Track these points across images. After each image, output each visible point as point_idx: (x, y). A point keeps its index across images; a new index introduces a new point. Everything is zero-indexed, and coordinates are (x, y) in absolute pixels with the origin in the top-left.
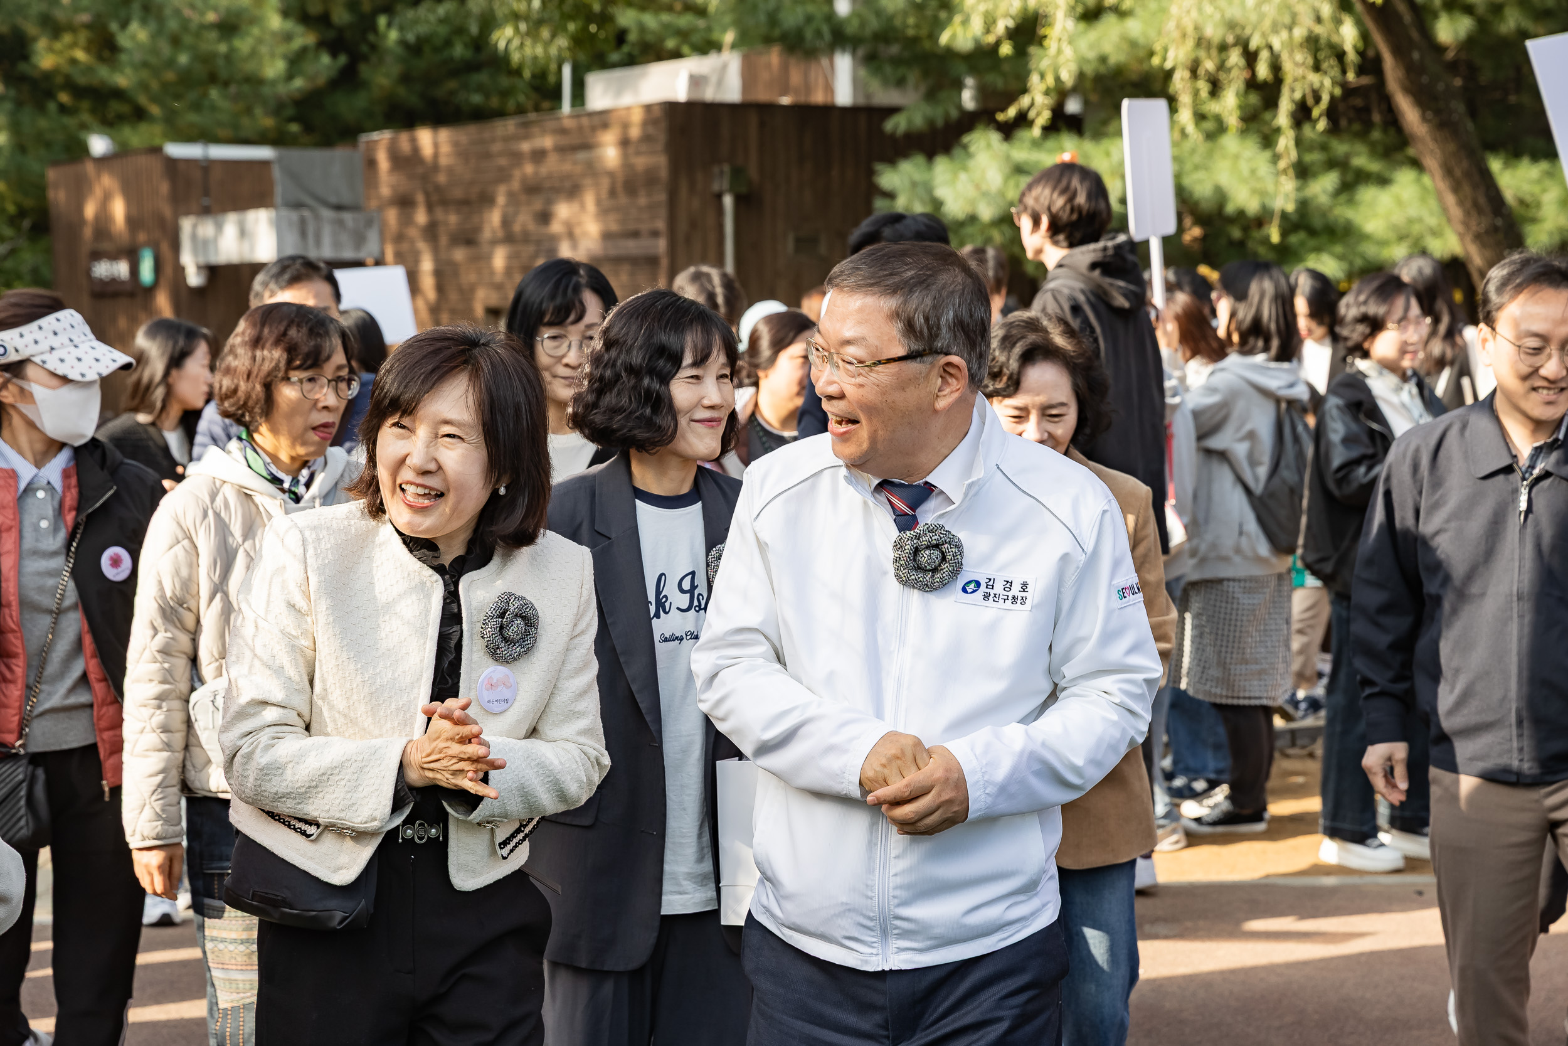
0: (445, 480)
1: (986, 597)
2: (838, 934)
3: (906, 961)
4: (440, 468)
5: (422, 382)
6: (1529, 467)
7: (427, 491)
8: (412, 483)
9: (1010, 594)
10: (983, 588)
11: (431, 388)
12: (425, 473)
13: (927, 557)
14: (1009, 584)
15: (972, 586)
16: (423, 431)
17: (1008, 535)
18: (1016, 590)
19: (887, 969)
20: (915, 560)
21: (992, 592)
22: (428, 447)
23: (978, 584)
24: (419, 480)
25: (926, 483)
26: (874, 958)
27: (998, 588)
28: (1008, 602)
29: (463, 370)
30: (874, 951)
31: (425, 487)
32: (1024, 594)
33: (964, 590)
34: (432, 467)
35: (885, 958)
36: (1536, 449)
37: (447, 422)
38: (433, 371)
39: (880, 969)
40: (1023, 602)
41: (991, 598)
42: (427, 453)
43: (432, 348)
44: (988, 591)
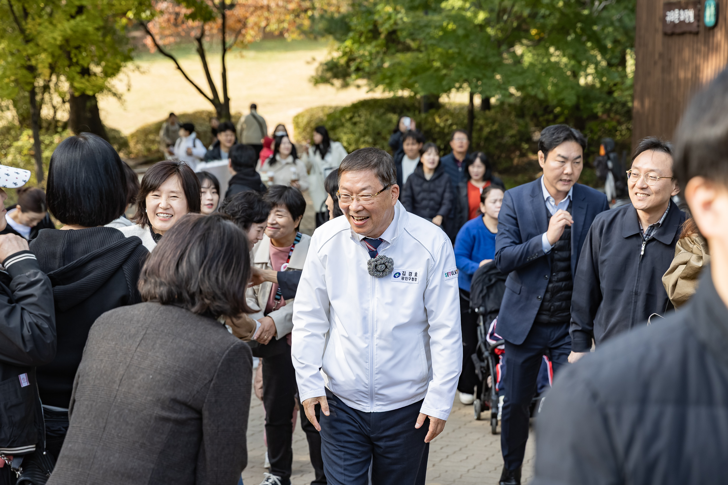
0: (173, 211)
1: (403, 279)
2: (354, 399)
3: (379, 409)
4: (171, 207)
5: (161, 179)
6: (647, 235)
7: (167, 215)
8: (162, 213)
9: (411, 277)
10: (401, 275)
11: (164, 181)
12: (166, 209)
13: (381, 267)
14: (411, 274)
15: (397, 275)
16: (164, 196)
17: (409, 256)
18: (413, 276)
19: (372, 412)
20: (376, 268)
21: (405, 277)
22: (166, 200)
23: (400, 274)
24: (164, 212)
25: (380, 238)
26: (367, 408)
27: (407, 275)
28: (411, 280)
29: (175, 174)
30: (368, 405)
31: (167, 214)
32: (416, 277)
33: (395, 277)
34: (169, 207)
35: (372, 408)
36: (651, 227)
37: (172, 192)
38: (164, 175)
39: (369, 412)
40: (416, 281)
41: (404, 279)
42: (167, 202)
43: (162, 168)
44: (403, 276)
